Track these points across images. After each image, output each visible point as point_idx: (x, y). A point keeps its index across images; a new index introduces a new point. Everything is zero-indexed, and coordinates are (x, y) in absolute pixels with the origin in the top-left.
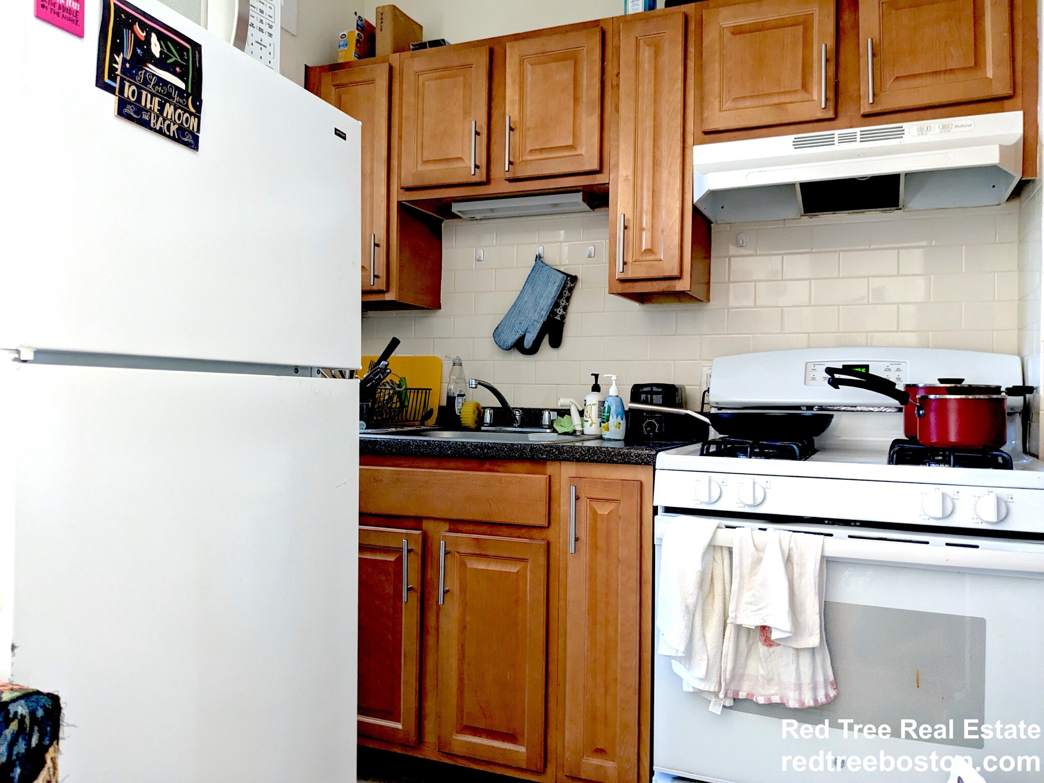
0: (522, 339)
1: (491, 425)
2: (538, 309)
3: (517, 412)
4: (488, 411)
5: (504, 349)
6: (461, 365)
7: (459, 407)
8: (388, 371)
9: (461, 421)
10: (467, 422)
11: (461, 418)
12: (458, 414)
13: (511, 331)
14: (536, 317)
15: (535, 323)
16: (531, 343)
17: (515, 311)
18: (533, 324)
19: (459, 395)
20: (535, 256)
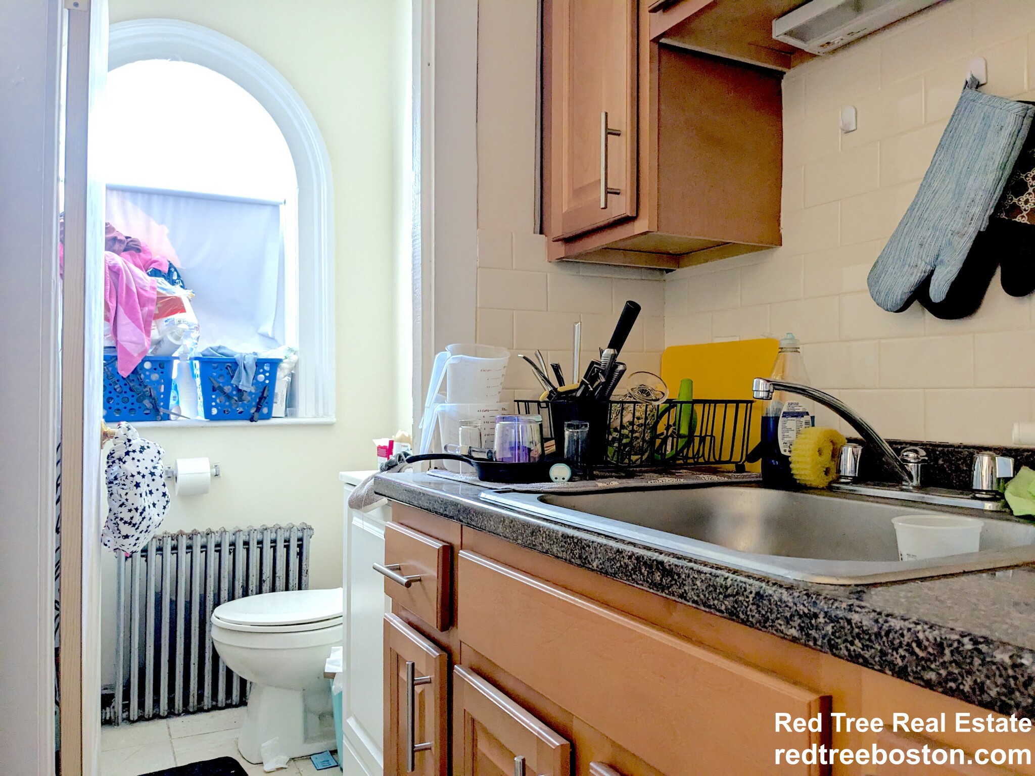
0: (925, 283)
1: (856, 481)
2: (963, 203)
3: (912, 455)
4: (850, 449)
5: (887, 310)
6: (796, 350)
7: (786, 439)
8: (620, 368)
9: (790, 469)
10: (803, 472)
11: (790, 463)
12: (787, 454)
13: (904, 266)
14: (957, 224)
15: (956, 238)
16: (945, 289)
17: (911, 221)
18: (950, 243)
19: (786, 415)
20: (964, 83)
